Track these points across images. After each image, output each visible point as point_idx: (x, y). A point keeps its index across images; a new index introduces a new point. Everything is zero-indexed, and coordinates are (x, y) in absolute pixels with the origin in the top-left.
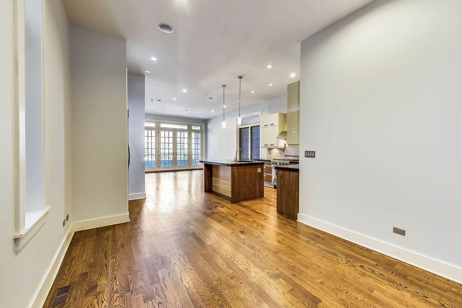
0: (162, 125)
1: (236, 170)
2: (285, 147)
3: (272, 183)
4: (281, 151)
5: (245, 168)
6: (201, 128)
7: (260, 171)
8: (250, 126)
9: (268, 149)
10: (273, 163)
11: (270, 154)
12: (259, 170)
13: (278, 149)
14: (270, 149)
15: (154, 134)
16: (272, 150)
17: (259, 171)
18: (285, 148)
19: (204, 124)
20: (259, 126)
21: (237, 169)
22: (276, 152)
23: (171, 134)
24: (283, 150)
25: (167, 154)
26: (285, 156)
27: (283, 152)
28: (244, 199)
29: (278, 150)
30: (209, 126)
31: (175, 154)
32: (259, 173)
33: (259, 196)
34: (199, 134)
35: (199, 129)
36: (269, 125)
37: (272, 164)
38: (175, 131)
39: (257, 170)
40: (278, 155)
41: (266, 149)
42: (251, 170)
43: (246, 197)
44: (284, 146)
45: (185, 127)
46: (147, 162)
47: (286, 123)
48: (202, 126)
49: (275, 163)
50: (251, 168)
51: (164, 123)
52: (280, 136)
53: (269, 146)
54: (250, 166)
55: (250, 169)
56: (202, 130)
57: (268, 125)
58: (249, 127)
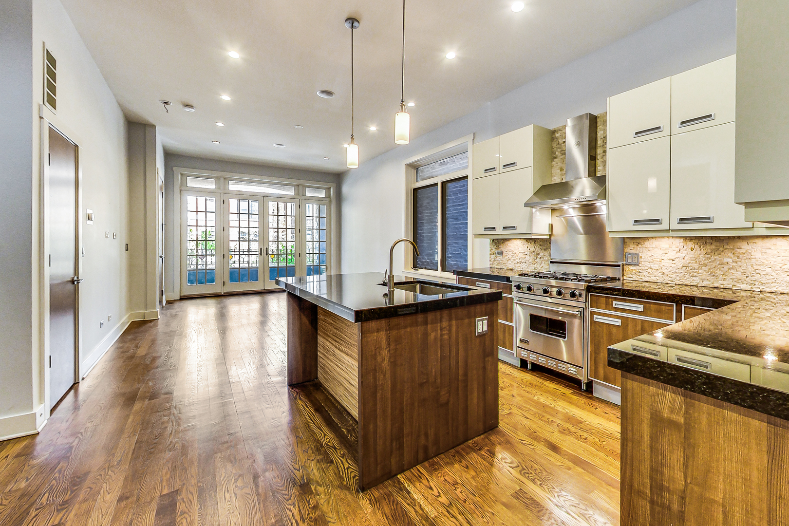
0: (233, 187)
1: (383, 335)
2: (550, 235)
3: (514, 352)
4: (538, 248)
5: (426, 323)
6: (328, 196)
7: (485, 329)
8: (439, 180)
9: (493, 240)
10: (518, 287)
11: (501, 253)
12: (482, 326)
13: (527, 240)
14: (498, 242)
15: (211, 206)
16: (507, 243)
17: (480, 330)
18: (552, 238)
19: (335, 185)
20: (466, 177)
21: (390, 328)
22: (521, 249)
23: (255, 206)
24: (544, 243)
25: (245, 253)
26: (551, 262)
27: (545, 250)
28: (421, 455)
29: (526, 245)
30: (345, 189)
31: (264, 252)
32: (482, 335)
33: (481, 426)
34: (324, 208)
35: (324, 196)
36: (500, 169)
37: (514, 289)
38: (263, 199)
39: (473, 326)
40: (528, 258)
41: (487, 241)
42: (450, 326)
43: (426, 449)
44: (547, 231)
45: (290, 192)
46: (195, 271)
47: (555, 158)
48: (329, 188)
49: (525, 286)
50: (450, 320)
51: (236, 180)
52: (536, 200)
53: (500, 230)
54: (445, 313)
55: (445, 324)
56: (330, 199)
57: (497, 169)
58: (436, 184)
